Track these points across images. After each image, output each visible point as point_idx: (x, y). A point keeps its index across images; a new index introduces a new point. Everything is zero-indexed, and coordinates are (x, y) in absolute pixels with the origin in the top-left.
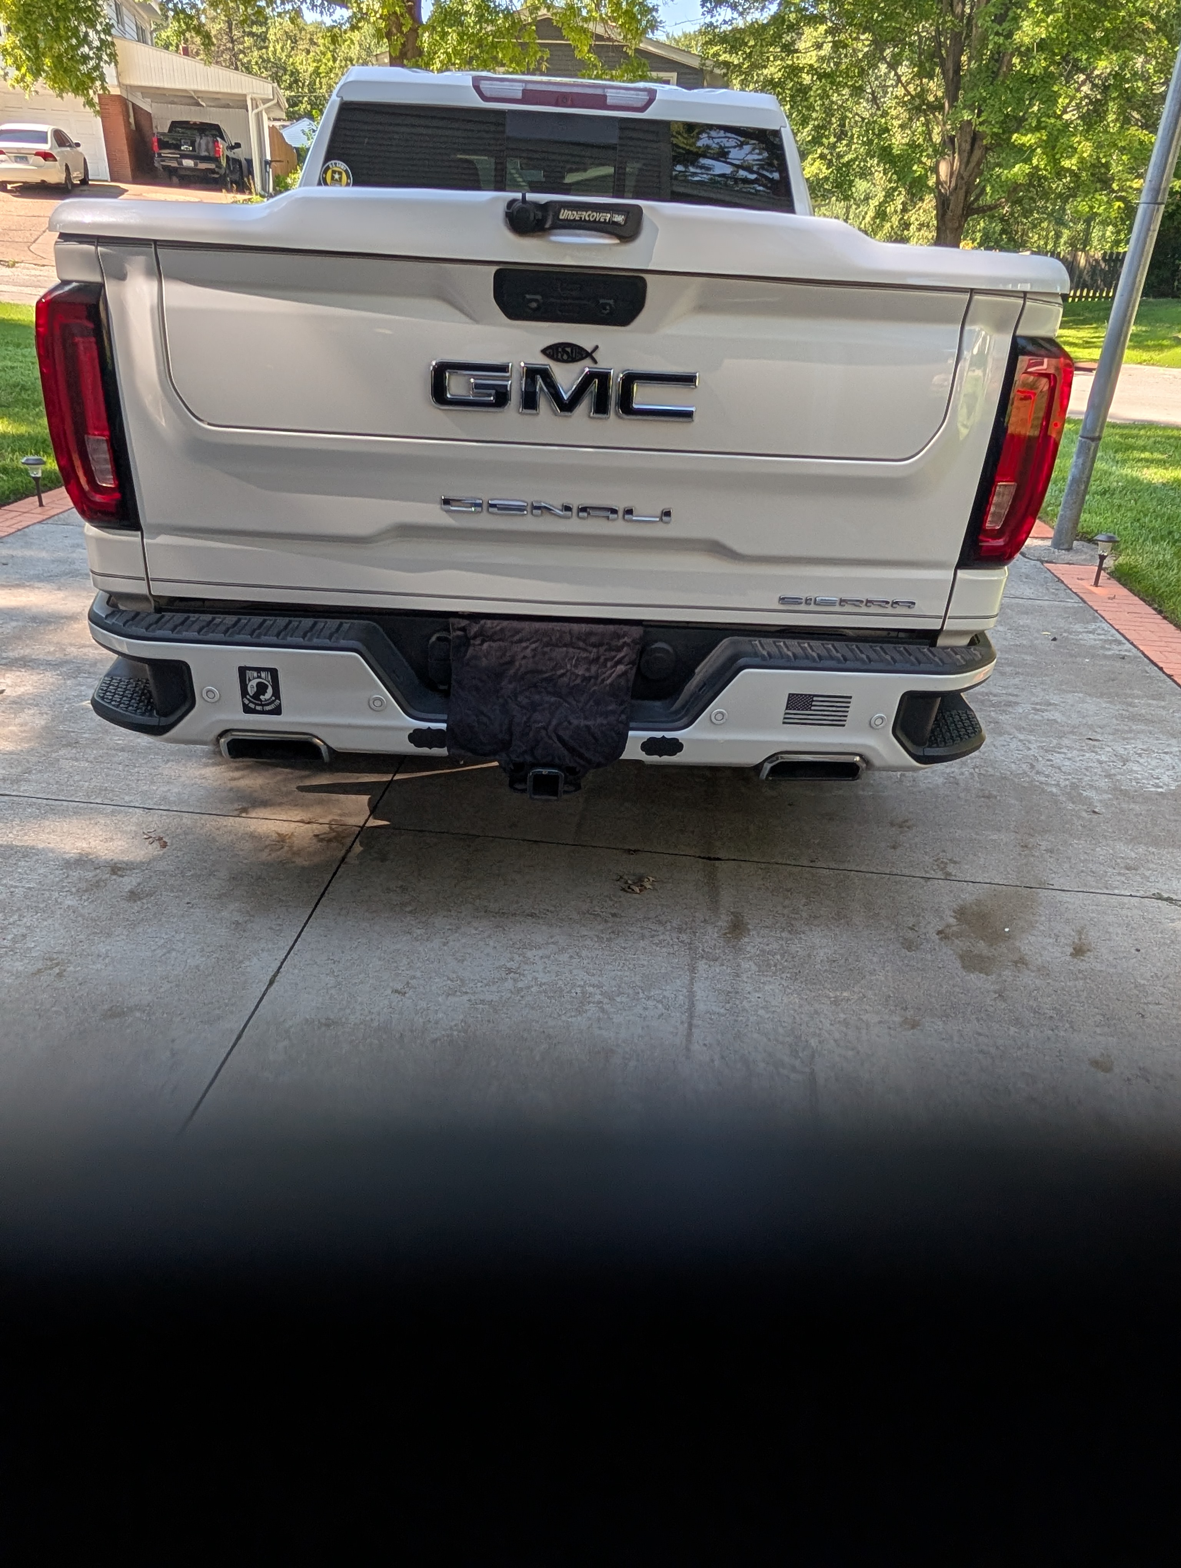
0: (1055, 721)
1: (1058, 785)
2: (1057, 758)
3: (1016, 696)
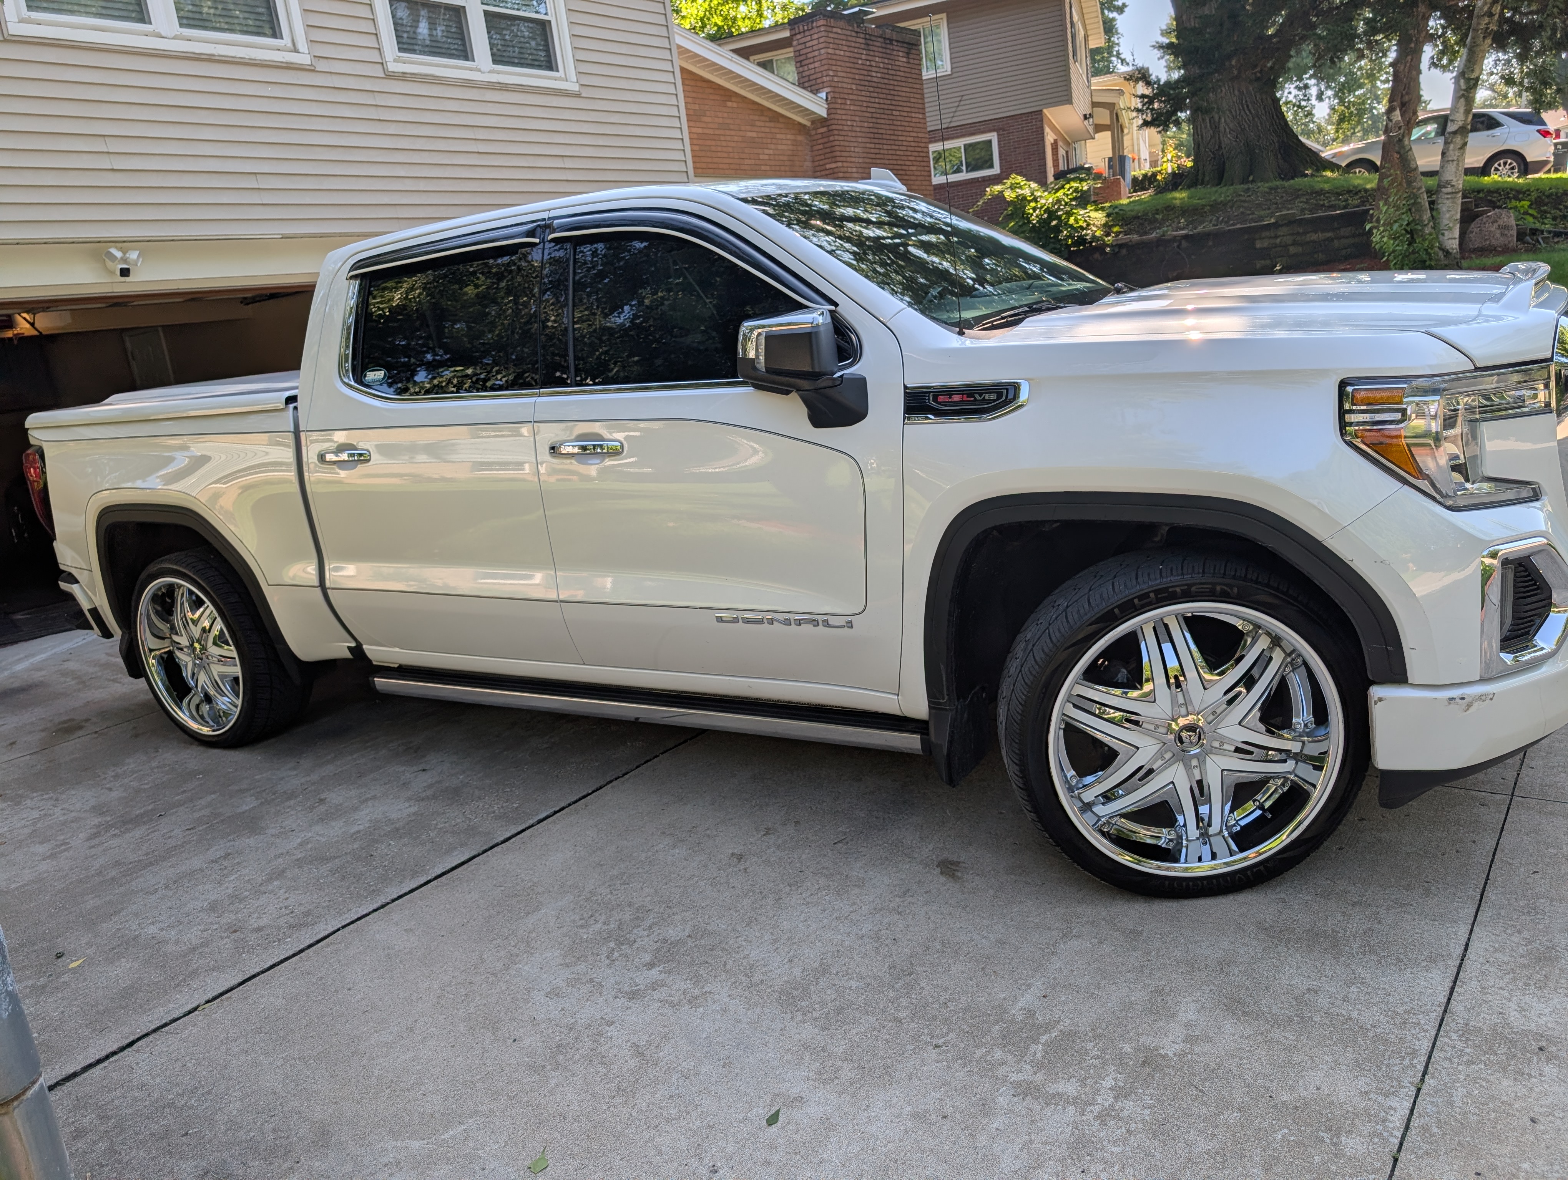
0: (41, 843)
1: (32, 799)
2: (35, 814)
3: (91, 847)
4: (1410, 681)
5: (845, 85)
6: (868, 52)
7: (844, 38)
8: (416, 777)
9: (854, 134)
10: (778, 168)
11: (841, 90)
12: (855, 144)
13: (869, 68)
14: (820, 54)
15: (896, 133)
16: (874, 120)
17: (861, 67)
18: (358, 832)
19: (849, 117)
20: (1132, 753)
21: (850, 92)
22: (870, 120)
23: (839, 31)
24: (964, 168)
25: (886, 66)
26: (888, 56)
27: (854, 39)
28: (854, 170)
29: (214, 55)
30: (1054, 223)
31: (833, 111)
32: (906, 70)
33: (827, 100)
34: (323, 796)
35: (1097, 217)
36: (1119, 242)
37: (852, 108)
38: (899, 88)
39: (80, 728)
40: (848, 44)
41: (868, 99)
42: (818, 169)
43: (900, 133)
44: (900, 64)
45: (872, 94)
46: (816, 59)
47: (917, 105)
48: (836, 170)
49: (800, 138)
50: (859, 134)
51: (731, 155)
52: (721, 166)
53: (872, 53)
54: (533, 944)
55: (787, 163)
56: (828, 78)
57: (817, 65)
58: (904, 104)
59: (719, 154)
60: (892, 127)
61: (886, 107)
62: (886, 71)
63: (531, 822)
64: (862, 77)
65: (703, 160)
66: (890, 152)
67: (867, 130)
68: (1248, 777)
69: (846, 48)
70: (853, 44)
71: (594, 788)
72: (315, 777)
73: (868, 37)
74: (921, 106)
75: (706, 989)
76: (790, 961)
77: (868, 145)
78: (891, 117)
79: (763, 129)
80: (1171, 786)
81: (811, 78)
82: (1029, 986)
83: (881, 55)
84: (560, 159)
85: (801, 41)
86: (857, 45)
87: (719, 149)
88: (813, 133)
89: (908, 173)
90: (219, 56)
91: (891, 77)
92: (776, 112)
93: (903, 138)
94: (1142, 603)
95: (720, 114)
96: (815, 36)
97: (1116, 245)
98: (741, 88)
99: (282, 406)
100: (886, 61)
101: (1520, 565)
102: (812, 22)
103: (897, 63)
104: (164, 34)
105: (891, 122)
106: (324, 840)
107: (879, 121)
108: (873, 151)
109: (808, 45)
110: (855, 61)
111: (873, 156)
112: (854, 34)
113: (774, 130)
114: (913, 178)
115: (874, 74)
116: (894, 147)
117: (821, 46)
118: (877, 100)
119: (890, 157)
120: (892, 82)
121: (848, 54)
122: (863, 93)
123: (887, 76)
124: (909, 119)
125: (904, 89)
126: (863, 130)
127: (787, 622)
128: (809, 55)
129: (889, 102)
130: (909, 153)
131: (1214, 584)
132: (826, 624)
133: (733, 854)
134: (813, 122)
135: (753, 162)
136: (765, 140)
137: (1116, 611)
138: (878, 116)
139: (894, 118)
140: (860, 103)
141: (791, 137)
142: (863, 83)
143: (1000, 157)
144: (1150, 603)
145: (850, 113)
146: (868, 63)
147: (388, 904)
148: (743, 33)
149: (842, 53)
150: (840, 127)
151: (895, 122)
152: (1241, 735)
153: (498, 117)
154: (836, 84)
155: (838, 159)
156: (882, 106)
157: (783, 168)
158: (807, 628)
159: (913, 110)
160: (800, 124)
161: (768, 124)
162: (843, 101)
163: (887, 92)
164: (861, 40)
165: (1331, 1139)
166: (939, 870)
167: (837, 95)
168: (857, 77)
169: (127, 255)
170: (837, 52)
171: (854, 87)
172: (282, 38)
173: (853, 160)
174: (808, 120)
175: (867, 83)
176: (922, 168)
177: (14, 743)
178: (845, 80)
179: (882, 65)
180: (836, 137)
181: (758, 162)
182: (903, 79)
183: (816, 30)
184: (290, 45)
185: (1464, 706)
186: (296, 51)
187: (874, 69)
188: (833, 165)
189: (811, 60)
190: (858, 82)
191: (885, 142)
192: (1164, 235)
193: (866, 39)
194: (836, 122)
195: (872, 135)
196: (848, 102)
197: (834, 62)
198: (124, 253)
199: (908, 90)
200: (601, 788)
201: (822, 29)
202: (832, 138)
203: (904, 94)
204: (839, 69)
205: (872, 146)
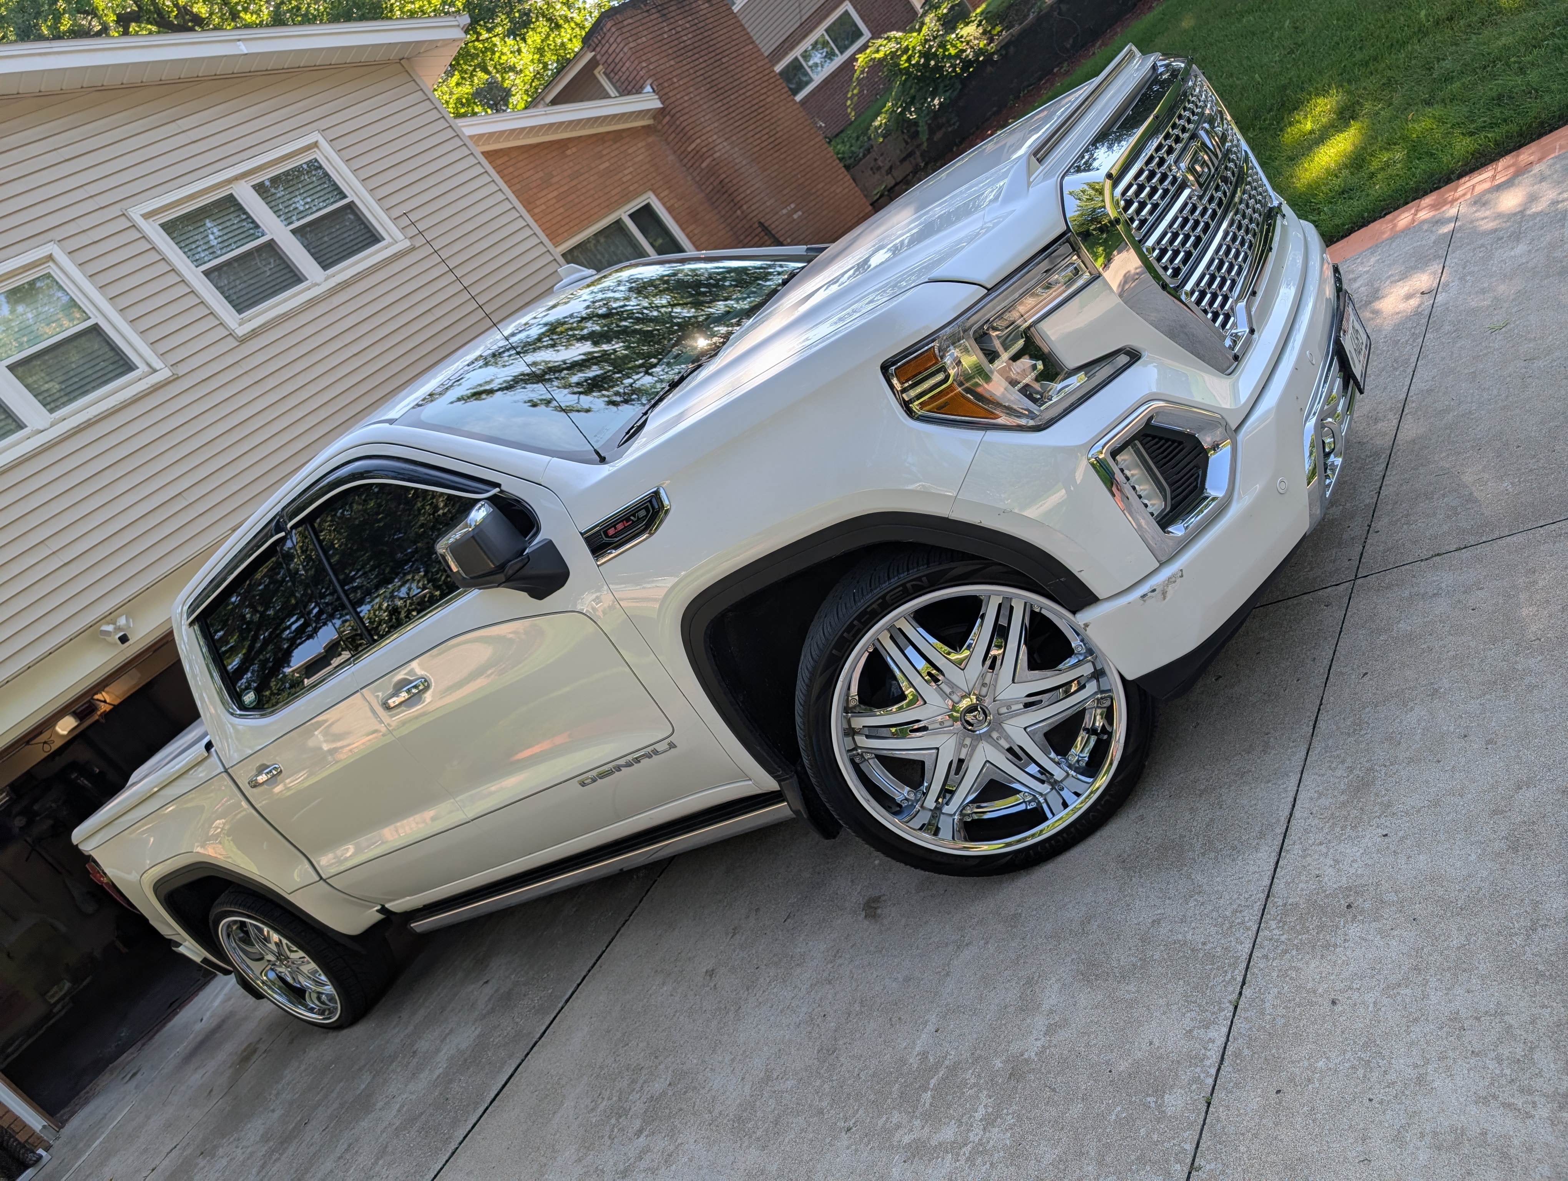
4: (1100, 598)
5: (663, 67)
6: (668, 22)
7: (639, 23)
8: (481, 993)
9: (696, 105)
10: (645, 180)
11: (662, 73)
12: (703, 113)
13: (678, 36)
14: (625, 54)
15: (736, 77)
16: (709, 80)
17: (669, 39)
18: (439, 1077)
19: (683, 93)
20: (935, 755)
21: (671, 69)
22: (704, 82)
23: (630, 21)
24: (837, 51)
25: (692, 23)
26: (690, 13)
27: (648, 19)
28: (715, 137)
29: (90, 419)
30: (933, 63)
31: (665, 97)
32: (713, 13)
33: (654, 91)
34: (415, 1048)
35: (970, 30)
36: (1002, 44)
37: (681, 83)
38: (716, 35)
39: (255, 1051)
40: (645, 27)
41: (692, 65)
42: (682, 156)
43: (739, 75)
44: (705, 12)
45: (693, 58)
46: (624, 60)
47: (741, 39)
48: (698, 148)
49: (650, 140)
50: (701, 102)
51: (596, 196)
52: (592, 212)
53: (672, 20)
54: (557, 1147)
55: (652, 169)
56: (644, 71)
57: (627, 65)
58: (729, 46)
59: (585, 203)
60: (729, 75)
61: (712, 60)
62: (695, 28)
63: (560, 1005)
64: (675, 49)
65: (573, 217)
66: (740, 99)
67: (707, 93)
68: (1056, 721)
69: (645, 33)
70: (650, 24)
71: (607, 942)
72: (411, 1028)
73: (660, 8)
74: (745, 37)
75: (679, 1141)
76: (743, 1079)
77: (716, 106)
78: (723, 66)
79: (612, 154)
80: (988, 765)
81: (630, 79)
82: (925, 1023)
83: (681, 16)
84: (429, 314)
85: (603, 51)
86: (654, 22)
87: (582, 198)
88: (660, 127)
89: (767, 106)
90: (95, 417)
91: (702, 30)
92: (615, 131)
93: (746, 78)
94: (851, 634)
95: (566, 167)
96: (612, 40)
97: (1001, 47)
98: (571, 131)
99: (206, 754)
100: (690, 18)
101: (1146, 435)
102: (602, 29)
103: (701, 13)
104: (42, 429)
105: (725, 71)
106: (414, 1097)
107: (713, 77)
108: (722, 109)
109: (610, 51)
110: (660, 38)
111: (726, 113)
112: (645, 14)
113: (622, 149)
114: (776, 107)
115: (685, 38)
116: (741, 92)
117: (622, 45)
118: (701, 60)
119: (742, 103)
120: (706, 34)
121: (650, 36)
122: (684, 62)
123: (698, 32)
124: (741, 57)
125: (721, 33)
126: (703, 95)
127: (629, 765)
128: (617, 60)
129: (713, 54)
130: (759, 88)
131: (904, 585)
132: (656, 752)
133: (707, 972)
134: (654, 118)
135: (619, 189)
136: (619, 163)
137: (834, 652)
138: (710, 73)
139: (726, 65)
140: (687, 73)
141: (643, 143)
142: (679, 53)
143: (864, 21)
144: (859, 631)
145: (681, 89)
146: (674, 32)
147: (457, 1148)
148: (578, 53)
149: (644, 39)
150: (680, 107)
151: (729, 69)
152: (1021, 691)
153: (355, 314)
154: (654, 72)
155: (694, 137)
156: (709, 62)
157: (650, 177)
158: (645, 762)
159: (740, 46)
160: (643, 127)
161: (614, 147)
162: (670, 82)
163: (706, 46)
164: (655, 16)
165: (1156, 1102)
166: (864, 913)
167: (661, 81)
168: (670, 51)
169: (118, 624)
170: (639, 41)
171: (672, 63)
172: (138, 368)
173: (708, 129)
174: (649, 119)
175: (683, 51)
176: (778, 94)
177: (211, 1091)
178: (660, 62)
179: (688, 25)
180: (682, 119)
181: (624, 186)
182: (715, 24)
183: (609, 34)
184: (146, 369)
185: (1161, 596)
186: (155, 371)
187: (682, 33)
188: (693, 146)
189: (621, 64)
190: (674, 55)
191: (729, 93)
192: (1041, 11)
193: (659, 11)
194: (673, 106)
195: (714, 95)
196: (675, 80)
197: (641, 53)
198: (114, 623)
199: (725, 31)
200: (613, 939)
201: (613, 29)
202: (678, 122)
203: (723, 37)
204: (650, 55)
205: (720, 104)
